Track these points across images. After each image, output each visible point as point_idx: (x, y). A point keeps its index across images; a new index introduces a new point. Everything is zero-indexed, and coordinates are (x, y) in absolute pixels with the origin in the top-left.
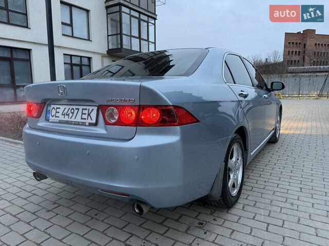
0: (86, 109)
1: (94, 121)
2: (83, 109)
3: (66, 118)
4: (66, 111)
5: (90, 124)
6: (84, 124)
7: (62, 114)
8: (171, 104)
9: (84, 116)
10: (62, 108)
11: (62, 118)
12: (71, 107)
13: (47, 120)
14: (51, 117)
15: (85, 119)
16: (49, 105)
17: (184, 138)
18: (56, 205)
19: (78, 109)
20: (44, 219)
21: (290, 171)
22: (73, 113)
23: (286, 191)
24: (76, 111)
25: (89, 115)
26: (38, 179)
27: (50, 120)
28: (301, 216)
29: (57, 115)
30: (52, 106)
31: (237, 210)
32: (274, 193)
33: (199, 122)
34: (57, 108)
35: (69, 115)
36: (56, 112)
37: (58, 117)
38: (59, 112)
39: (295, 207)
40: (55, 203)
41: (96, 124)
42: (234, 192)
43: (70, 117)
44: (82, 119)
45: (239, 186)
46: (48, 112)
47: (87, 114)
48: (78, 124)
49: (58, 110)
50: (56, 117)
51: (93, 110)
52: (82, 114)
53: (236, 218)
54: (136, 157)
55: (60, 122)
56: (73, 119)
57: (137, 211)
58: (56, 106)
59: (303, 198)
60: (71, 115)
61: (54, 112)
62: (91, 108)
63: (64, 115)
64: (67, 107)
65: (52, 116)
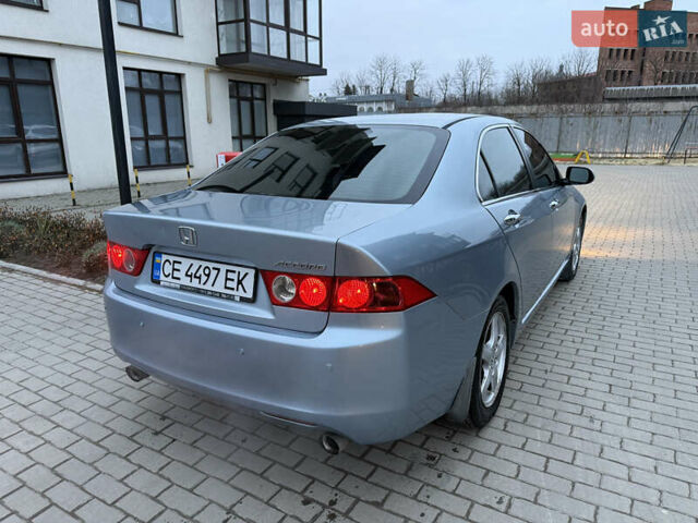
0: (234, 272)
1: (249, 295)
2: (227, 271)
3: (195, 283)
4: (193, 271)
5: (243, 300)
6: (230, 298)
7: (187, 275)
8: (389, 274)
9: (230, 284)
10: (186, 263)
11: (185, 281)
12: (205, 264)
13: (156, 281)
14: (162, 277)
15: (233, 289)
16: (159, 254)
17: (411, 331)
18: (167, 422)
19: (219, 270)
20: (153, 450)
21: (593, 348)
22: (208, 275)
23: (582, 391)
24: (214, 273)
25: (240, 282)
26: (136, 378)
27: (162, 283)
28: (606, 442)
29: (176, 274)
30: (164, 257)
31: (493, 431)
32: (561, 396)
33: (435, 295)
34: (175, 262)
35: (199, 278)
36: (174, 269)
37: (178, 279)
38: (178, 270)
39: (597, 425)
40: (164, 418)
41: (252, 301)
42: (489, 400)
43: (202, 282)
44: (226, 288)
45: (498, 386)
46: (156, 266)
47: (236, 280)
48: (220, 296)
49: (176, 266)
50: (173, 278)
51: (247, 274)
52: (227, 279)
53: (491, 448)
54: (329, 365)
55: (183, 288)
56: (208, 287)
57: (327, 447)
58: (172, 259)
59: (612, 406)
60: (204, 278)
61: (168, 269)
62: (243, 271)
63: (191, 276)
64: (196, 263)
65: (167, 276)
